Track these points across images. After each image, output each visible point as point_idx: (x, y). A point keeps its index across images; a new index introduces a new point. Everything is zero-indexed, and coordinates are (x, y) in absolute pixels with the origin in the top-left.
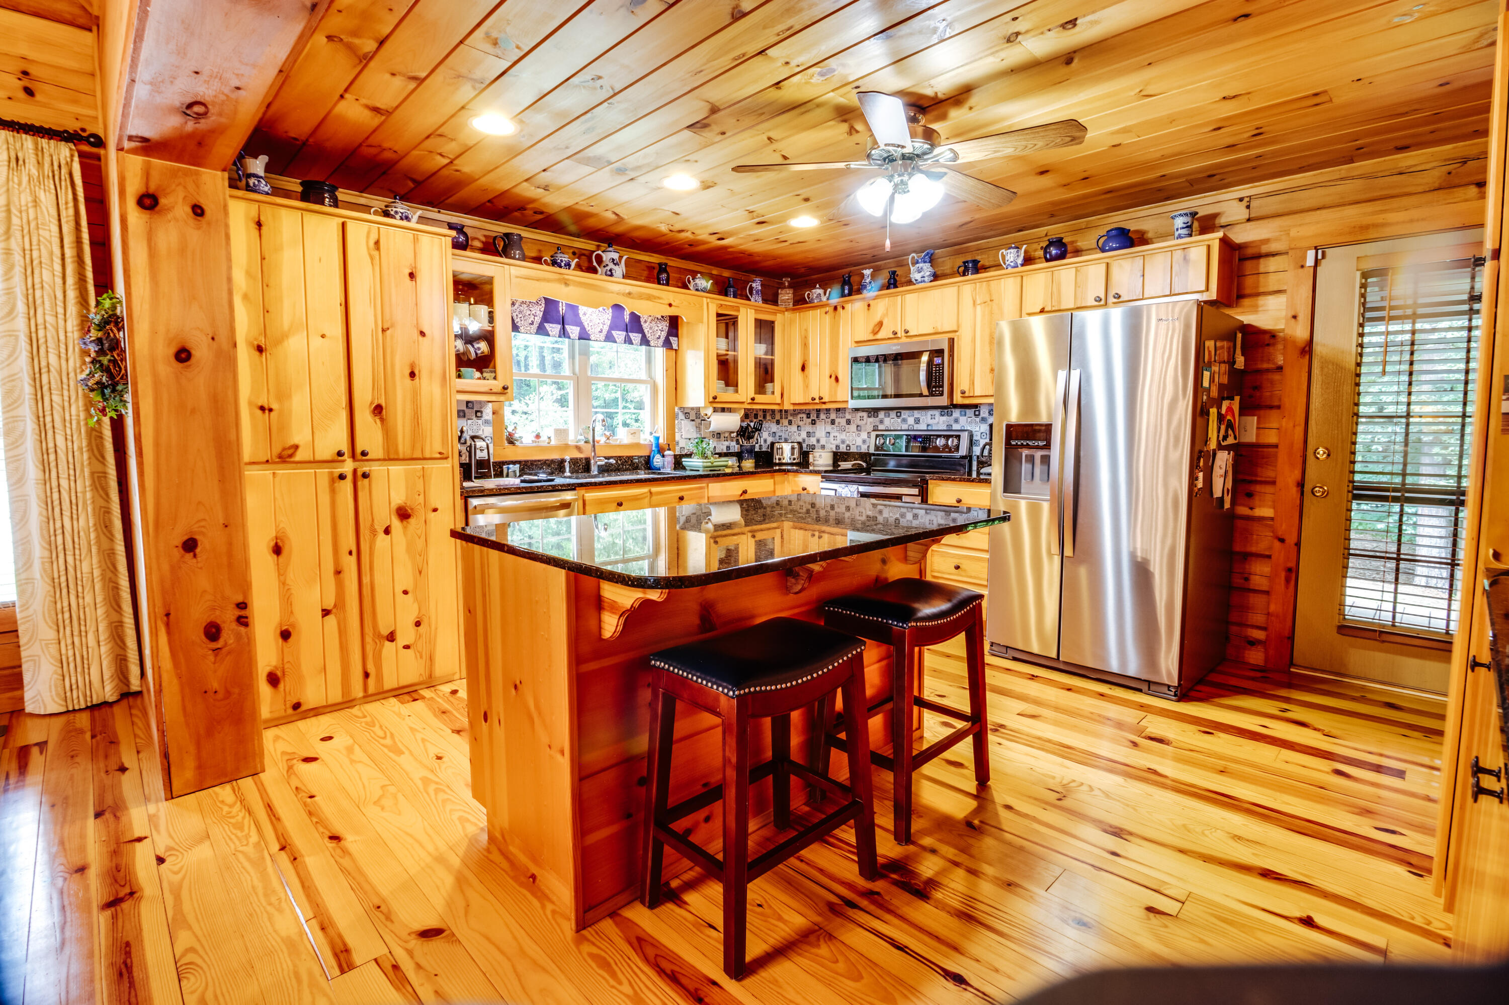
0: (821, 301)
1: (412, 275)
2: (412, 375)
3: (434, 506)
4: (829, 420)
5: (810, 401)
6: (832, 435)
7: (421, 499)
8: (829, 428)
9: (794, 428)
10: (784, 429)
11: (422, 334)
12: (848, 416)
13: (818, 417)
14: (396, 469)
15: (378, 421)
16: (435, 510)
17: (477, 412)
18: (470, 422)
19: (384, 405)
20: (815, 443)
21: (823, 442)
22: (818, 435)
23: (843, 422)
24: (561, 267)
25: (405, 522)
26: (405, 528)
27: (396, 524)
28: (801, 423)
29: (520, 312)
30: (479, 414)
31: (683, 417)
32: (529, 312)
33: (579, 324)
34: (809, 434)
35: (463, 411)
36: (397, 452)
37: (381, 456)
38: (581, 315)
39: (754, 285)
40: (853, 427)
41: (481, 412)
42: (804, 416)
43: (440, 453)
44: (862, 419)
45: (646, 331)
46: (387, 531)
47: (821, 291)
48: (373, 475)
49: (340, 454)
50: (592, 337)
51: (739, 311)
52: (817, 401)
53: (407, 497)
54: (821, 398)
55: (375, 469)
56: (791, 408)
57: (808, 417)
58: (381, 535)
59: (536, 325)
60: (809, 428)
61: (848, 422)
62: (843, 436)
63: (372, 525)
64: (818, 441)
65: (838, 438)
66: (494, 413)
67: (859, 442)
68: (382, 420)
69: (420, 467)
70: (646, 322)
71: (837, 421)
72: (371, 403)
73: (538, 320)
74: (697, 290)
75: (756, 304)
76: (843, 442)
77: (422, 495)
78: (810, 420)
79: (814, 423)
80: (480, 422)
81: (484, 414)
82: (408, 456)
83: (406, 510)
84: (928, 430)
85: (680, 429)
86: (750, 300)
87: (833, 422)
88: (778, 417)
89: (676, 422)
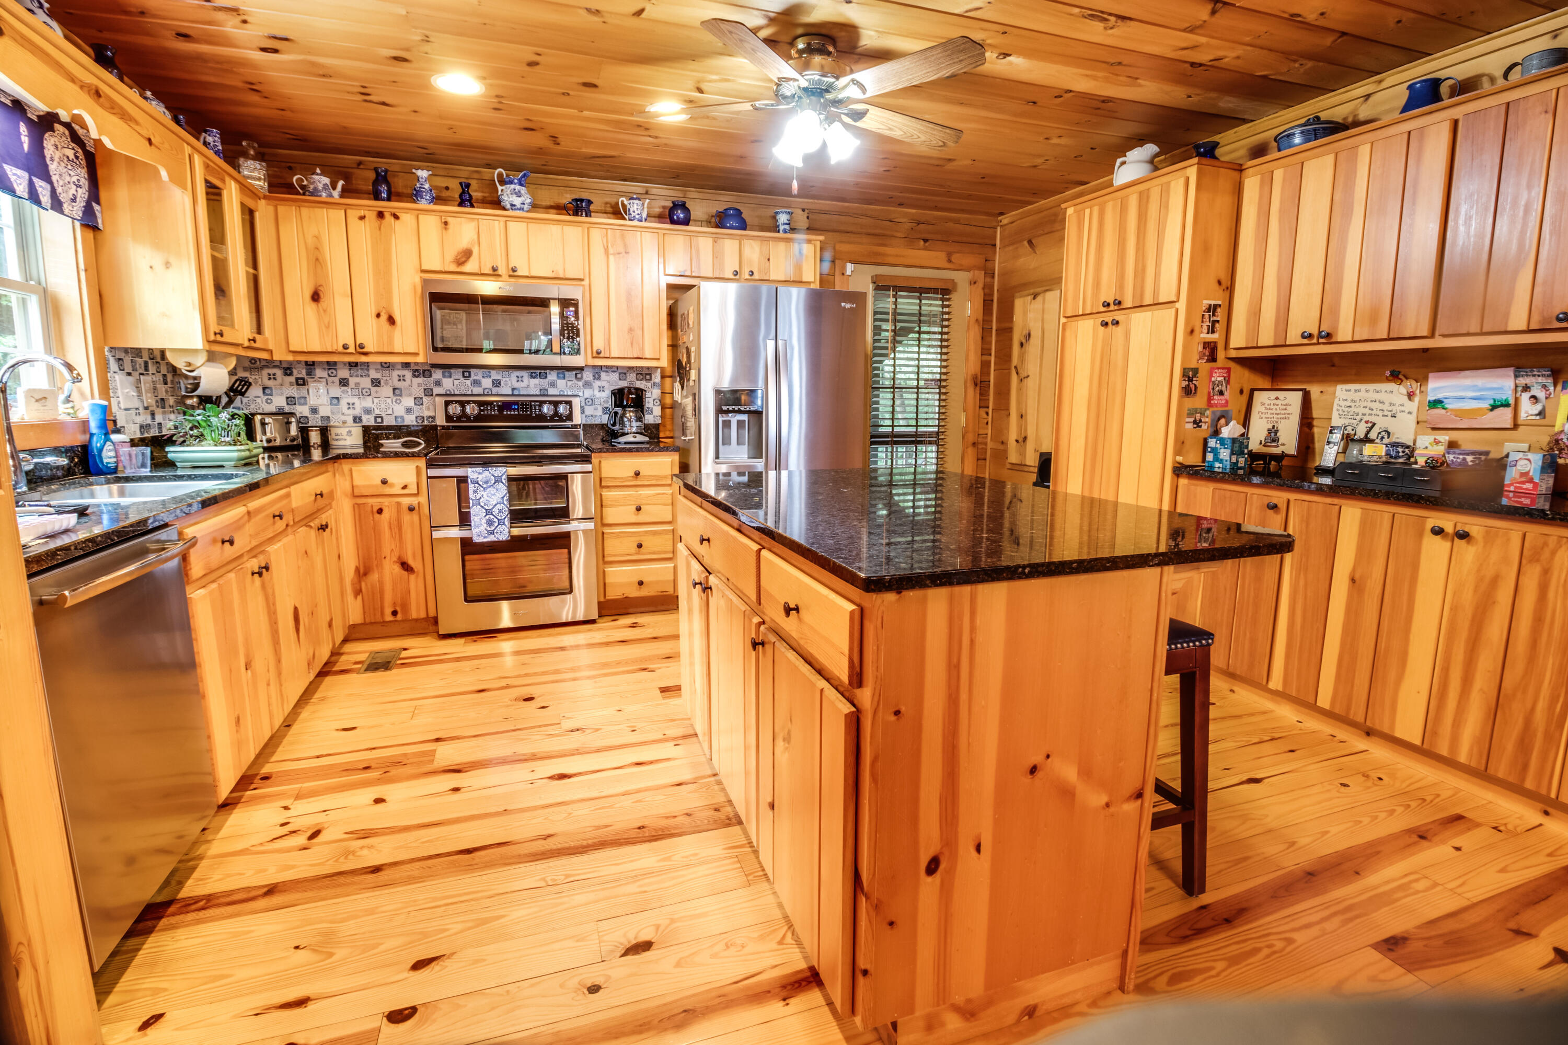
0: (331, 196)
4: (336, 380)
5: (341, 349)
6: (344, 402)
8: (336, 391)
12: (374, 374)
13: (309, 373)
22: (313, 401)
23: (366, 382)
31: (117, 370)
34: (290, 400)
40: (386, 391)
47: (326, 180)
51: (223, 181)
52: (352, 350)
54: (362, 346)
57: (286, 374)
60: (294, 392)
61: (376, 383)
62: (368, 403)
64: (314, 411)
65: (357, 405)
67: (399, 410)
71: (352, 381)
76: (368, 411)
78: (292, 379)
79: (301, 382)
84: (513, 395)
87: (344, 383)
89: (109, 375)
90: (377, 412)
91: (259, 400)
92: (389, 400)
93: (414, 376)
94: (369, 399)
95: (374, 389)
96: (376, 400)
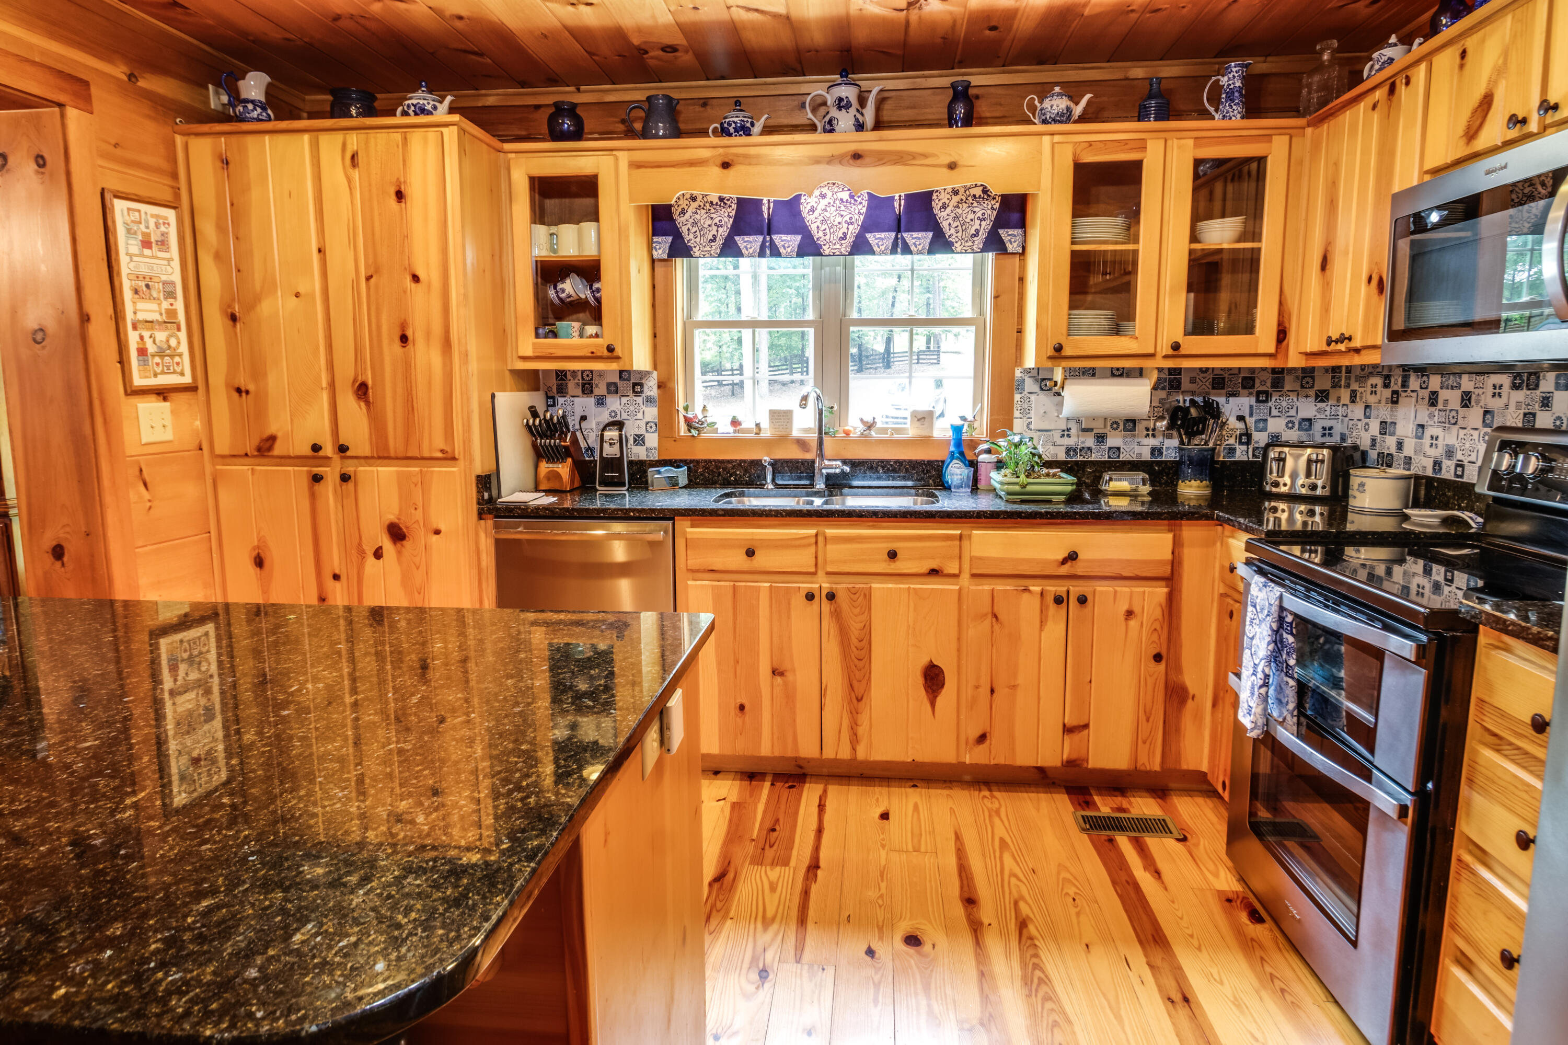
1: (400, 195)
2: (404, 339)
3: (435, 526)
4: (1425, 394)
6: (1429, 432)
7: (419, 515)
8: (1423, 415)
9: (1357, 411)
10: (1341, 411)
11: (416, 278)
13: (1405, 385)
14: (386, 471)
15: (362, 404)
16: (437, 532)
17: (634, 385)
18: (624, 400)
19: (370, 383)
20: (1393, 450)
21: (1408, 450)
22: (1399, 430)
23: (1452, 397)
24: (730, 135)
25: (399, 545)
26: (399, 553)
27: (388, 546)
28: (1372, 399)
29: (695, 223)
30: (638, 389)
31: (1036, 388)
32: (709, 222)
33: (800, 227)
34: (1384, 428)
35: (615, 384)
36: (386, 447)
37: (367, 451)
38: (804, 214)
39: (1224, 80)
40: (1476, 415)
41: (642, 385)
42: (1378, 381)
43: (442, 451)
44: (1497, 392)
45: (945, 225)
46: (378, 554)
48: (360, 477)
49: (316, 448)
50: (826, 250)
51: (1144, 148)
53: (400, 510)
55: (363, 471)
56: (1303, 364)
57: (1386, 386)
58: (371, 559)
59: (720, 242)
60: (1383, 412)
61: (1466, 400)
62: (1450, 438)
63: (360, 544)
64: (1400, 445)
65: (1440, 442)
66: (659, 387)
68: (367, 403)
69: (417, 469)
70: (944, 207)
71: (1444, 394)
72: (355, 381)
73: (723, 232)
74: (1045, 122)
75: (1226, 123)
76: (1450, 453)
77: (420, 509)
78: (1387, 393)
79: (1395, 400)
80: (639, 400)
81: (645, 389)
82: (400, 455)
83: (400, 529)
85: (1026, 412)
86: (1213, 118)
87: (1433, 400)
88: (1323, 382)
89: (1017, 397)
90: (1459, 456)
91: (1360, 423)
92: (1475, 433)
93: (1515, 387)
94: (1455, 429)
95: (1462, 412)
96: (1462, 432)
